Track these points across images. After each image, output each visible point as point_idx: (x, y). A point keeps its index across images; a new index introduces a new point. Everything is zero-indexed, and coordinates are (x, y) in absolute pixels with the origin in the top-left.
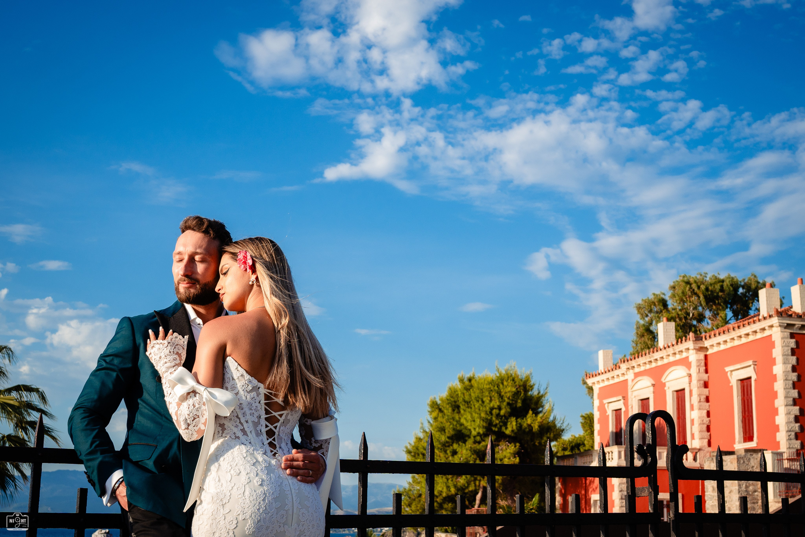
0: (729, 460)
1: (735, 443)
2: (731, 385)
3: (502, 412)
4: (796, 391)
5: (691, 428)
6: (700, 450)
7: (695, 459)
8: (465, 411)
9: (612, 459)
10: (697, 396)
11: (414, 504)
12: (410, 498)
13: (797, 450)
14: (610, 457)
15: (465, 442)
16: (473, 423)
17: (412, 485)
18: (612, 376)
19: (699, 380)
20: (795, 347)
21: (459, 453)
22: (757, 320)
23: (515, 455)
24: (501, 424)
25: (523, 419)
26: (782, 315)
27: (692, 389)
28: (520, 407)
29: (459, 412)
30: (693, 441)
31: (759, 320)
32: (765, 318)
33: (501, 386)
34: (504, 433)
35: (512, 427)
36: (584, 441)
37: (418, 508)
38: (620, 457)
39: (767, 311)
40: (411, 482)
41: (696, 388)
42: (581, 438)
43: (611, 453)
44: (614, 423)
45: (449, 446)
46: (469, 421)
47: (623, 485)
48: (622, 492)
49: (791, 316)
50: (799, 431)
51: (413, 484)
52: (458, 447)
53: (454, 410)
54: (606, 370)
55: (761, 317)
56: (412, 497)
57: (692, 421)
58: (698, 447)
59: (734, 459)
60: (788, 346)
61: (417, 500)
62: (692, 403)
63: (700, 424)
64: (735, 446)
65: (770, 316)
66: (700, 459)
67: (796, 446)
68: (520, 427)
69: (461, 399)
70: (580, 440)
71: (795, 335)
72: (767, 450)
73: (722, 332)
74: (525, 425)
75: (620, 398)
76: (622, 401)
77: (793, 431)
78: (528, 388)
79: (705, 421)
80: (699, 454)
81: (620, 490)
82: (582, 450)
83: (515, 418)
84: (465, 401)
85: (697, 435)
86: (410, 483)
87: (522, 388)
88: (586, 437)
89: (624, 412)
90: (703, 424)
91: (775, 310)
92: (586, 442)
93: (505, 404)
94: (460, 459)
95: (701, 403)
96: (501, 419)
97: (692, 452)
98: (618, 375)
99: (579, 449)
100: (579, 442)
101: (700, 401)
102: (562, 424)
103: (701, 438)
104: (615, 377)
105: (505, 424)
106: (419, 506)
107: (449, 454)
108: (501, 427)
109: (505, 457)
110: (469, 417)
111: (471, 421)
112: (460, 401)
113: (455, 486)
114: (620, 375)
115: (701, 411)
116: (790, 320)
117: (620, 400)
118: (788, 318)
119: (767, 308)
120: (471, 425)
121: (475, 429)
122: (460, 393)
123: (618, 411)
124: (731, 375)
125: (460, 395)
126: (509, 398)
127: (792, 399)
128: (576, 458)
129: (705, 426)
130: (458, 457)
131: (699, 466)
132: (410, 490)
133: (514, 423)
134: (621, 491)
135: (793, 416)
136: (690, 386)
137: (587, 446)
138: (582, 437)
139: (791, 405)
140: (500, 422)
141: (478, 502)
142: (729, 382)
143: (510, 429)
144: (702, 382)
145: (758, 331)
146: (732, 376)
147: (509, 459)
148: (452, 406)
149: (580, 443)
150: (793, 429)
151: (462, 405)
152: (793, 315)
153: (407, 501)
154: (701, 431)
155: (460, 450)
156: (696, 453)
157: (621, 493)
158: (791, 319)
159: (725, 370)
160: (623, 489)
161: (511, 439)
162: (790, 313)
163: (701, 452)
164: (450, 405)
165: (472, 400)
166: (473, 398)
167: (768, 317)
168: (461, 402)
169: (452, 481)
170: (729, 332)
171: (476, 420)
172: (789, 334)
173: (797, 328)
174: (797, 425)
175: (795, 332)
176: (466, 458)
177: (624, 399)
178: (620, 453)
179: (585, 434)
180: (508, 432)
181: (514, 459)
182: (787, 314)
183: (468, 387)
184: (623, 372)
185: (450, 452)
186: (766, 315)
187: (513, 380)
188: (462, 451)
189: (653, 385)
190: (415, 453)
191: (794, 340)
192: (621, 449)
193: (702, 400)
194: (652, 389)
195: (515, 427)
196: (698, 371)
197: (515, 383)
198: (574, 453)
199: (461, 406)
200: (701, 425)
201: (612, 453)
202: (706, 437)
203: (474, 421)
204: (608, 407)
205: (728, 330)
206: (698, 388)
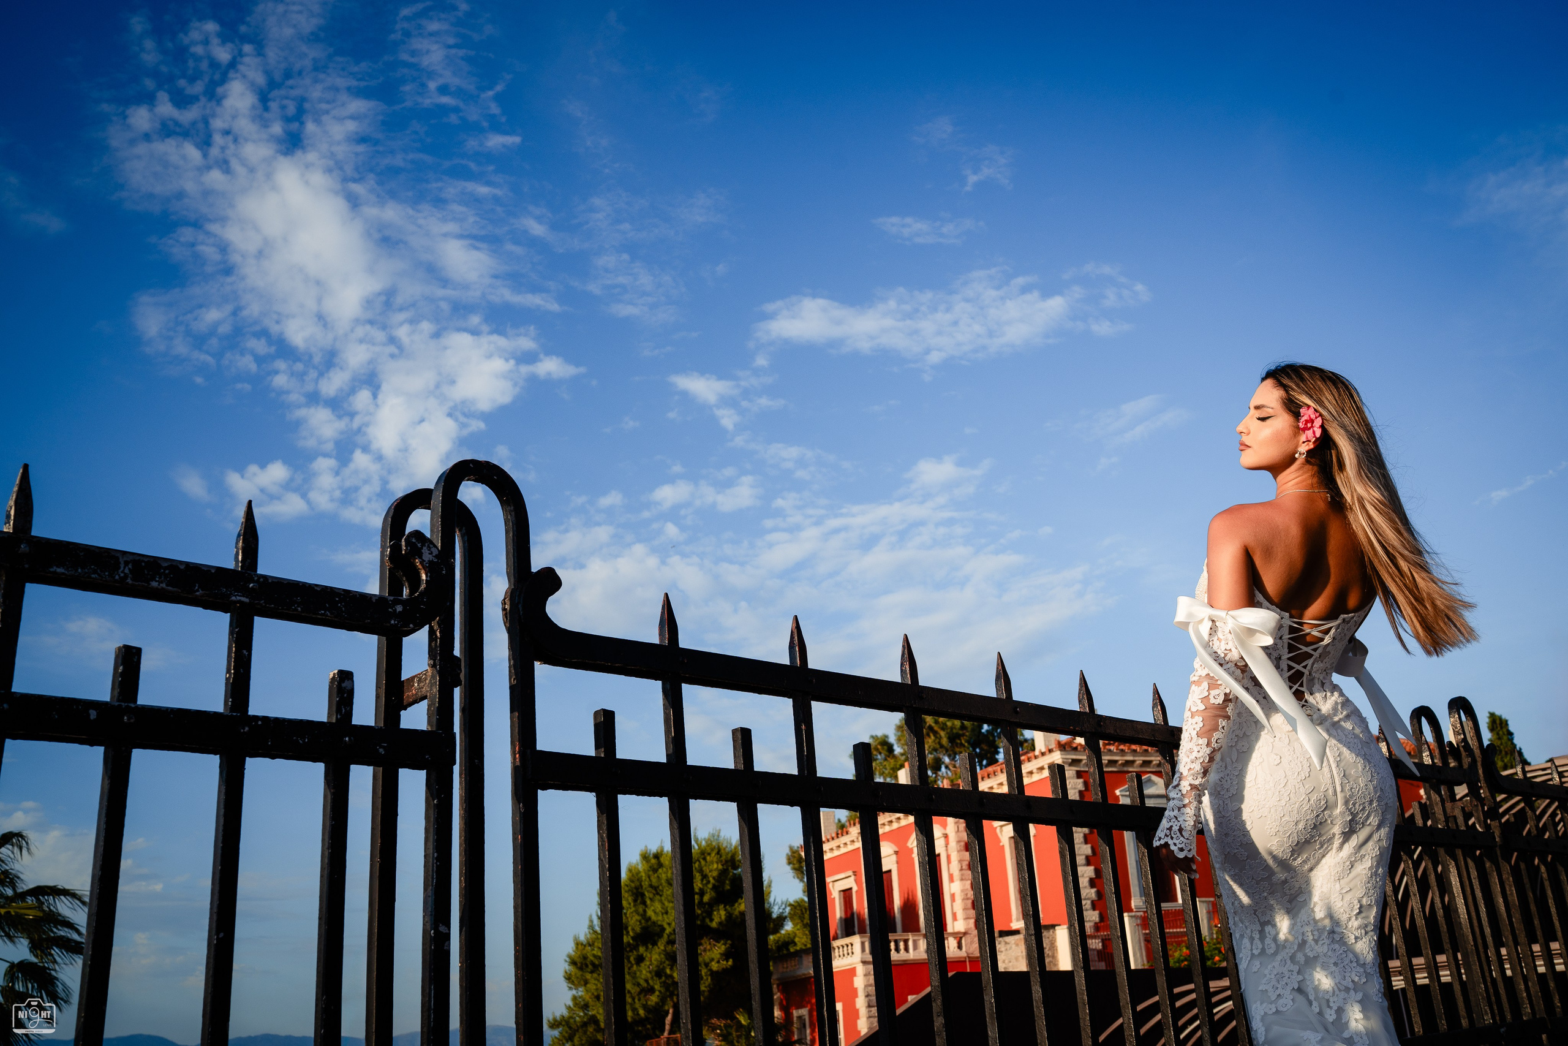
0: (1013, 942)
1: (1011, 922)
2: (1001, 844)
3: (706, 898)
4: (1089, 846)
5: (952, 906)
6: (965, 934)
7: (960, 947)
8: (651, 899)
9: (853, 953)
10: (957, 862)
11: (577, 1036)
12: (570, 1028)
13: (1096, 923)
14: (850, 951)
15: (655, 944)
16: (665, 916)
17: (572, 1010)
18: (837, 844)
19: (959, 842)
20: (1084, 789)
21: (647, 959)
22: (1033, 757)
23: (726, 956)
24: (704, 914)
25: (733, 905)
26: (1065, 748)
27: (949, 853)
28: (728, 890)
29: (644, 903)
30: (956, 923)
31: (1036, 757)
32: (1043, 754)
33: (703, 863)
34: (709, 927)
35: (720, 918)
36: (794, 937)
37: (583, 1042)
38: (863, 950)
39: (1045, 745)
40: (572, 1006)
41: (956, 853)
42: (789, 934)
43: (850, 947)
44: (843, 908)
45: (631, 951)
46: (660, 913)
47: (870, 988)
48: (869, 998)
49: (1076, 749)
50: (1096, 899)
51: (574, 1009)
52: (646, 951)
53: (635, 901)
54: (829, 837)
55: (1037, 753)
56: (574, 1026)
57: (953, 896)
58: (963, 930)
59: (1021, 939)
60: (1075, 789)
61: (580, 1030)
62: (951, 872)
63: (963, 899)
64: (1012, 925)
65: (1050, 751)
66: (966, 945)
67: (1094, 918)
68: (729, 916)
69: (647, 883)
70: (789, 938)
71: (1083, 774)
72: (1060, 925)
73: (986, 775)
74: (736, 913)
75: (850, 873)
76: (853, 878)
77: (1088, 899)
78: (737, 863)
79: (969, 896)
80: (965, 941)
81: (866, 994)
82: (792, 950)
83: (723, 906)
84: (651, 886)
85: (960, 914)
86: (570, 1007)
87: (729, 864)
88: (797, 932)
89: (856, 892)
90: (968, 899)
91: (1057, 742)
92: (797, 940)
93: (710, 886)
94: (649, 968)
95: (963, 872)
96: (704, 908)
97: (955, 938)
98: (845, 844)
99: (788, 950)
100: (787, 940)
101: (961, 870)
102: (784, 909)
103: (967, 918)
104: (842, 845)
105: (710, 915)
106: (584, 1039)
107: (633, 962)
108: (704, 918)
109: (712, 960)
110: (658, 906)
111: (662, 914)
112: (644, 887)
113: (645, 1007)
114: (848, 843)
115: (964, 882)
116: (1075, 755)
117: (850, 876)
118: (1073, 752)
119: (1045, 741)
120: (664, 920)
121: (669, 924)
122: (643, 874)
123: (847, 892)
124: (1001, 831)
125: (644, 878)
126: (714, 878)
127: (1084, 857)
128: (801, 957)
129: (970, 901)
130: (645, 965)
131: (965, 955)
132: (571, 1017)
133: (723, 913)
134: (867, 996)
135: (1088, 879)
136: (947, 850)
137: (799, 944)
138: (791, 933)
139: (1084, 865)
140: (702, 912)
141: (667, 1027)
142: (999, 841)
143: (716, 920)
144: (963, 844)
145: (1035, 771)
146: (1003, 833)
147: (718, 962)
148: (633, 894)
149: (788, 942)
150: (1089, 896)
151: (648, 891)
152: (1079, 747)
153: (567, 1032)
154: (965, 909)
155: (649, 955)
156: (961, 938)
157: (867, 999)
158: (1077, 753)
159: (993, 826)
160: (870, 993)
161: (717, 935)
162: (1074, 746)
163: (968, 936)
164: (630, 892)
165: (661, 885)
166: (663, 881)
167: (1047, 753)
168: (646, 888)
169: (639, 1000)
170: (995, 775)
171: (669, 911)
172: (1074, 772)
173: (1084, 764)
174: (1094, 890)
175: (1082, 769)
176: (657, 966)
177: (855, 875)
178: (863, 944)
179: (796, 929)
180: (714, 925)
181: (725, 962)
182: (1071, 747)
183: (655, 867)
184: (852, 839)
185: (635, 959)
186: (1043, 750)
187: (718, 853)
188: (651, 958)
189: (896, 853)
190: (582, 963)
191: (1081, 780)
192: (864, 939)
193: (964, 867)
194: (894, 857)
195: (723, 917)
196: (956, 829)
197: (721, 857)
198: (781, 953)
199: (646, 893)
200: (965, 901)
201: (852, 945)
202: (972, 916)
203: (667, 913)
204: (833, 887)
205: (994, 773)
206: (958, 851)
